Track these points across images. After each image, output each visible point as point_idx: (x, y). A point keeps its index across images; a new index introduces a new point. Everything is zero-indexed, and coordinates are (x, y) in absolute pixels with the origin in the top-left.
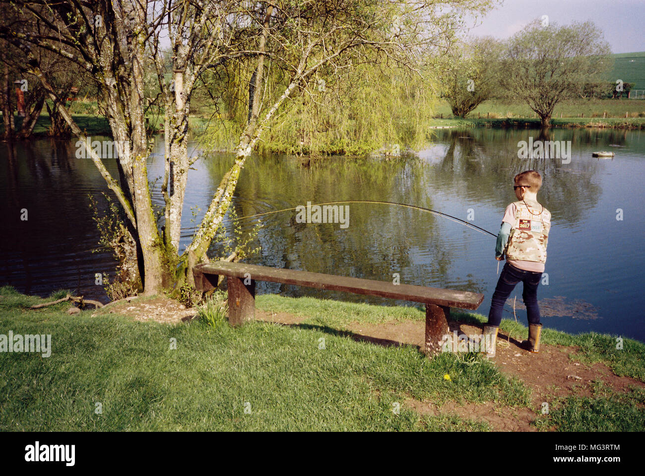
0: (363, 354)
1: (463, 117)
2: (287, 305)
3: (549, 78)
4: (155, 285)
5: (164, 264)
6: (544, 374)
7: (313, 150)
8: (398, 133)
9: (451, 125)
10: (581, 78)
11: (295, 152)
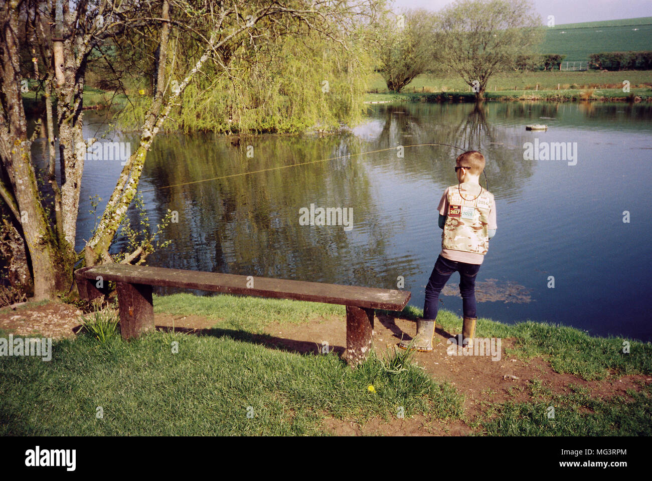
0: (277, 366)
1: (398, 91)
2: (199, 307)
3: (483, 50)
4: (46, 288)
5: (58, 264)
6: (479, 374)
7: (242, 127)
8: (331, 109)
9: (387, 100)
10: (514, 50)
11: (223, 130)
